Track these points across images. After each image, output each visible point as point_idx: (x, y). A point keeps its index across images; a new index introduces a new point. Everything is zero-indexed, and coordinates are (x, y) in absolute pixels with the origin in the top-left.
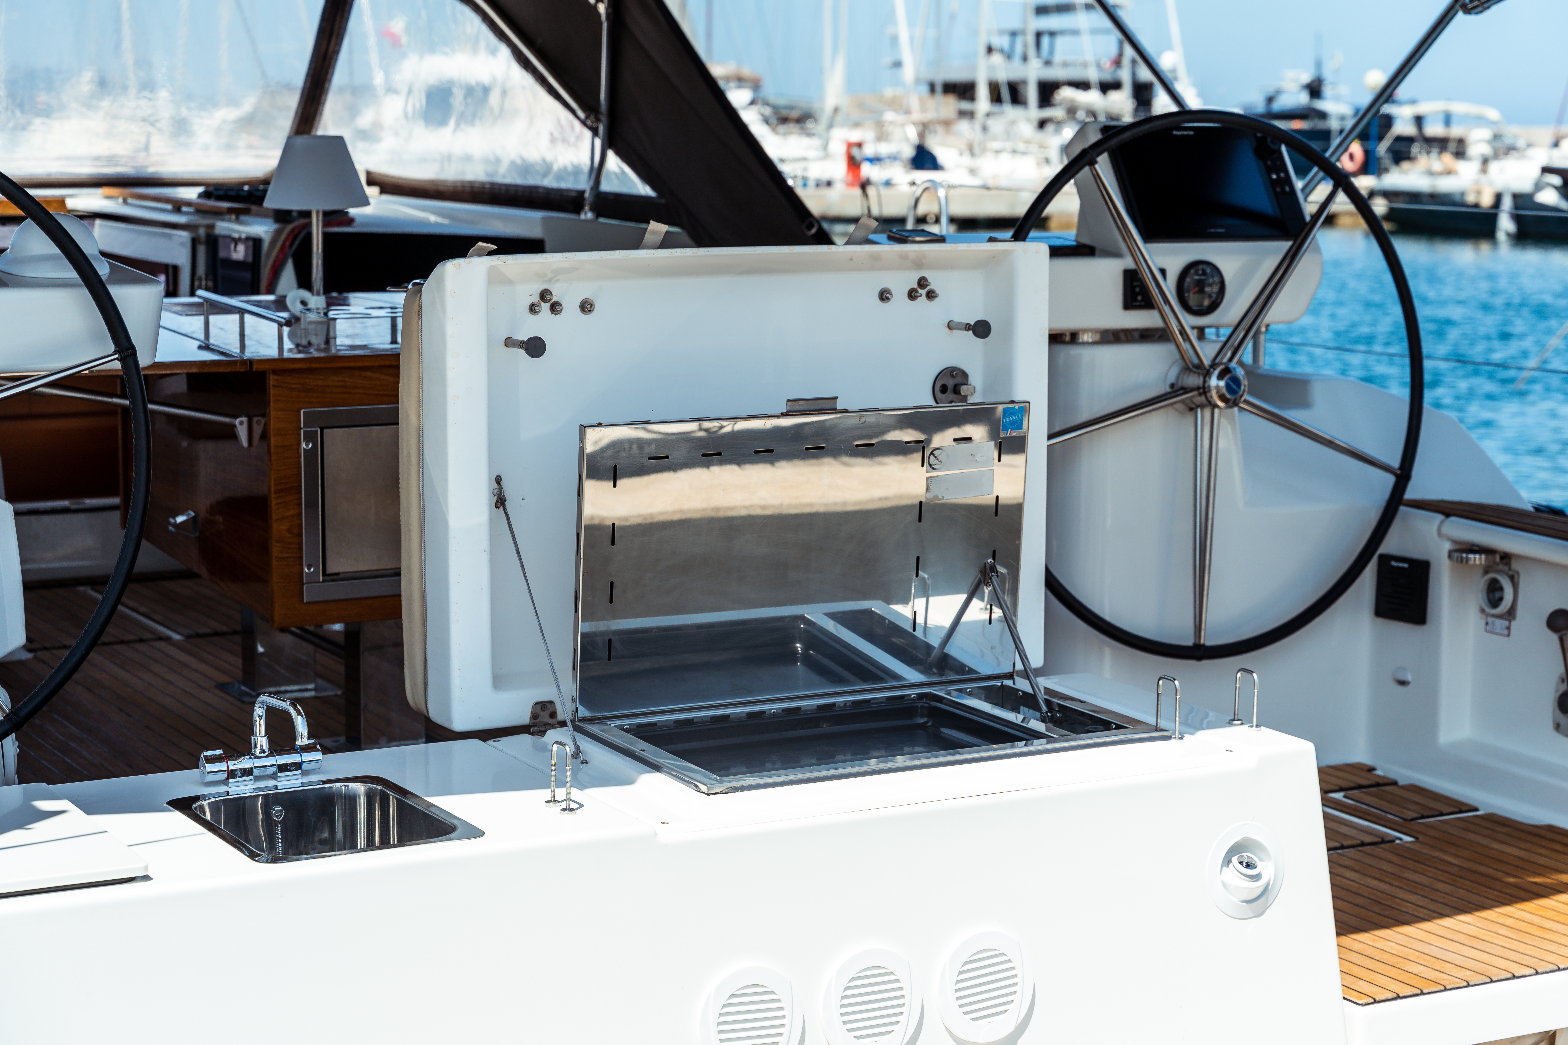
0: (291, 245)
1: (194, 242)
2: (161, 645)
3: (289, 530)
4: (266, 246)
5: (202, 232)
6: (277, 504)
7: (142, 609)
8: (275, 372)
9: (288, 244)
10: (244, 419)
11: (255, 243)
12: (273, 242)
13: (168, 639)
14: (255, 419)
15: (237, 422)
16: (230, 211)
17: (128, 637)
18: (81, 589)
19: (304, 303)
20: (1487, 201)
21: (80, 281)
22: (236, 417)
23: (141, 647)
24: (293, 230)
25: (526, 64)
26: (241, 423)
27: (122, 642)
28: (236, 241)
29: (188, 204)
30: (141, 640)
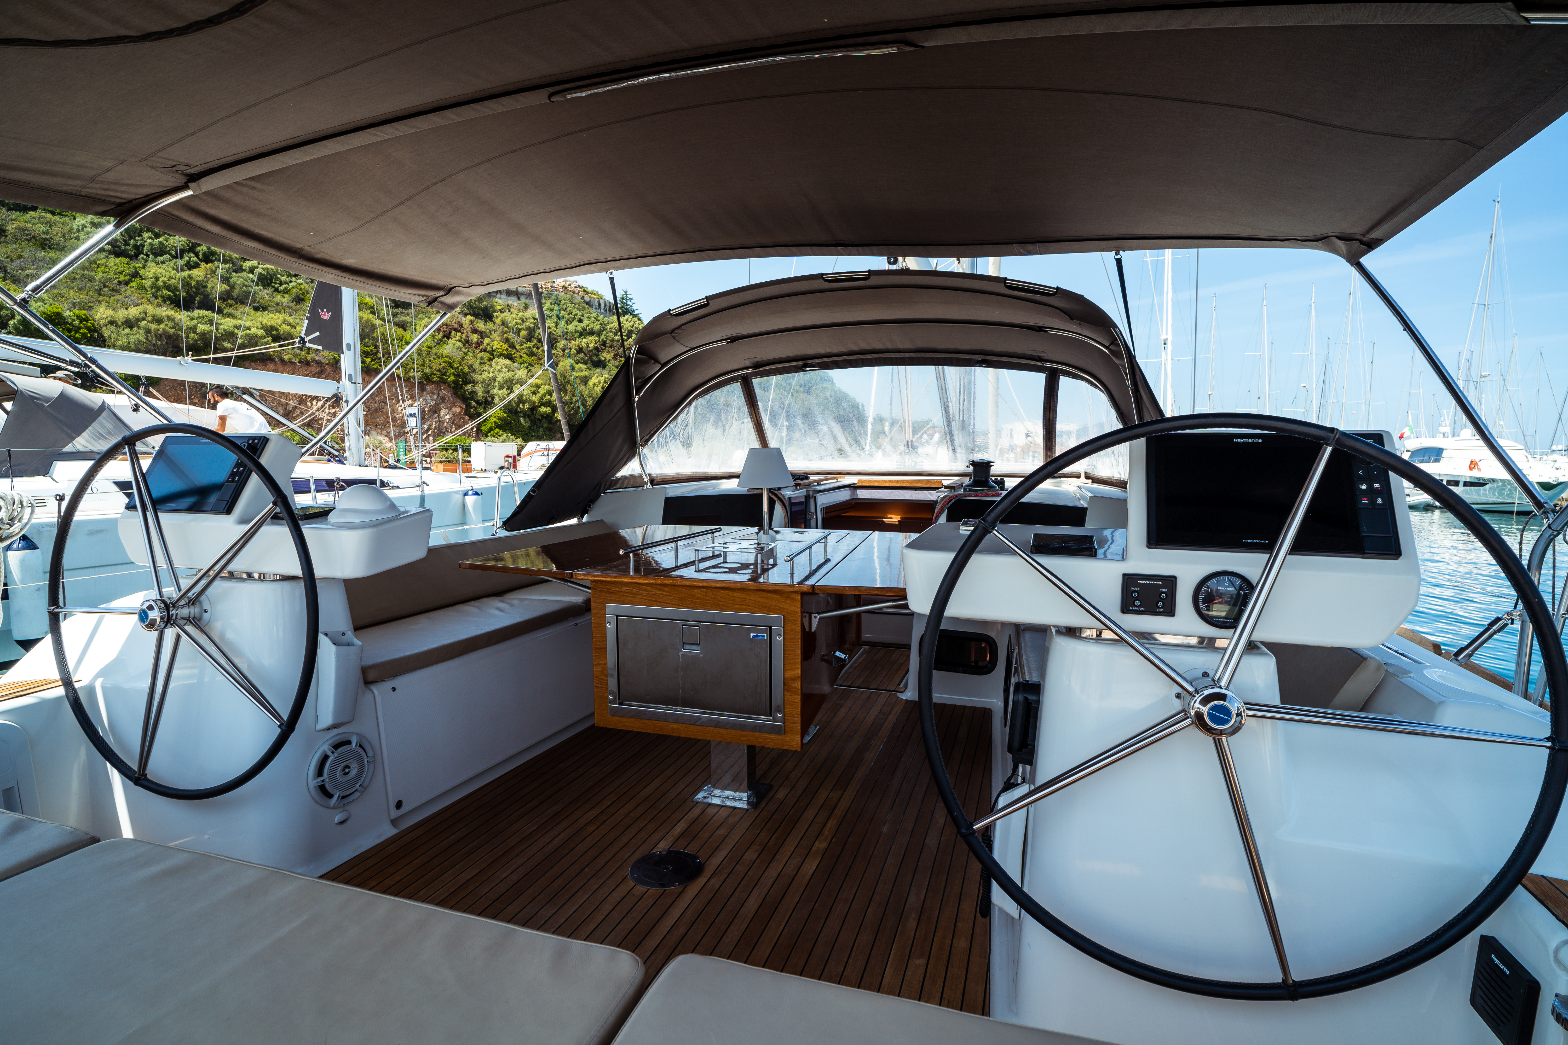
3: (601, 672)
6: (595, 656)
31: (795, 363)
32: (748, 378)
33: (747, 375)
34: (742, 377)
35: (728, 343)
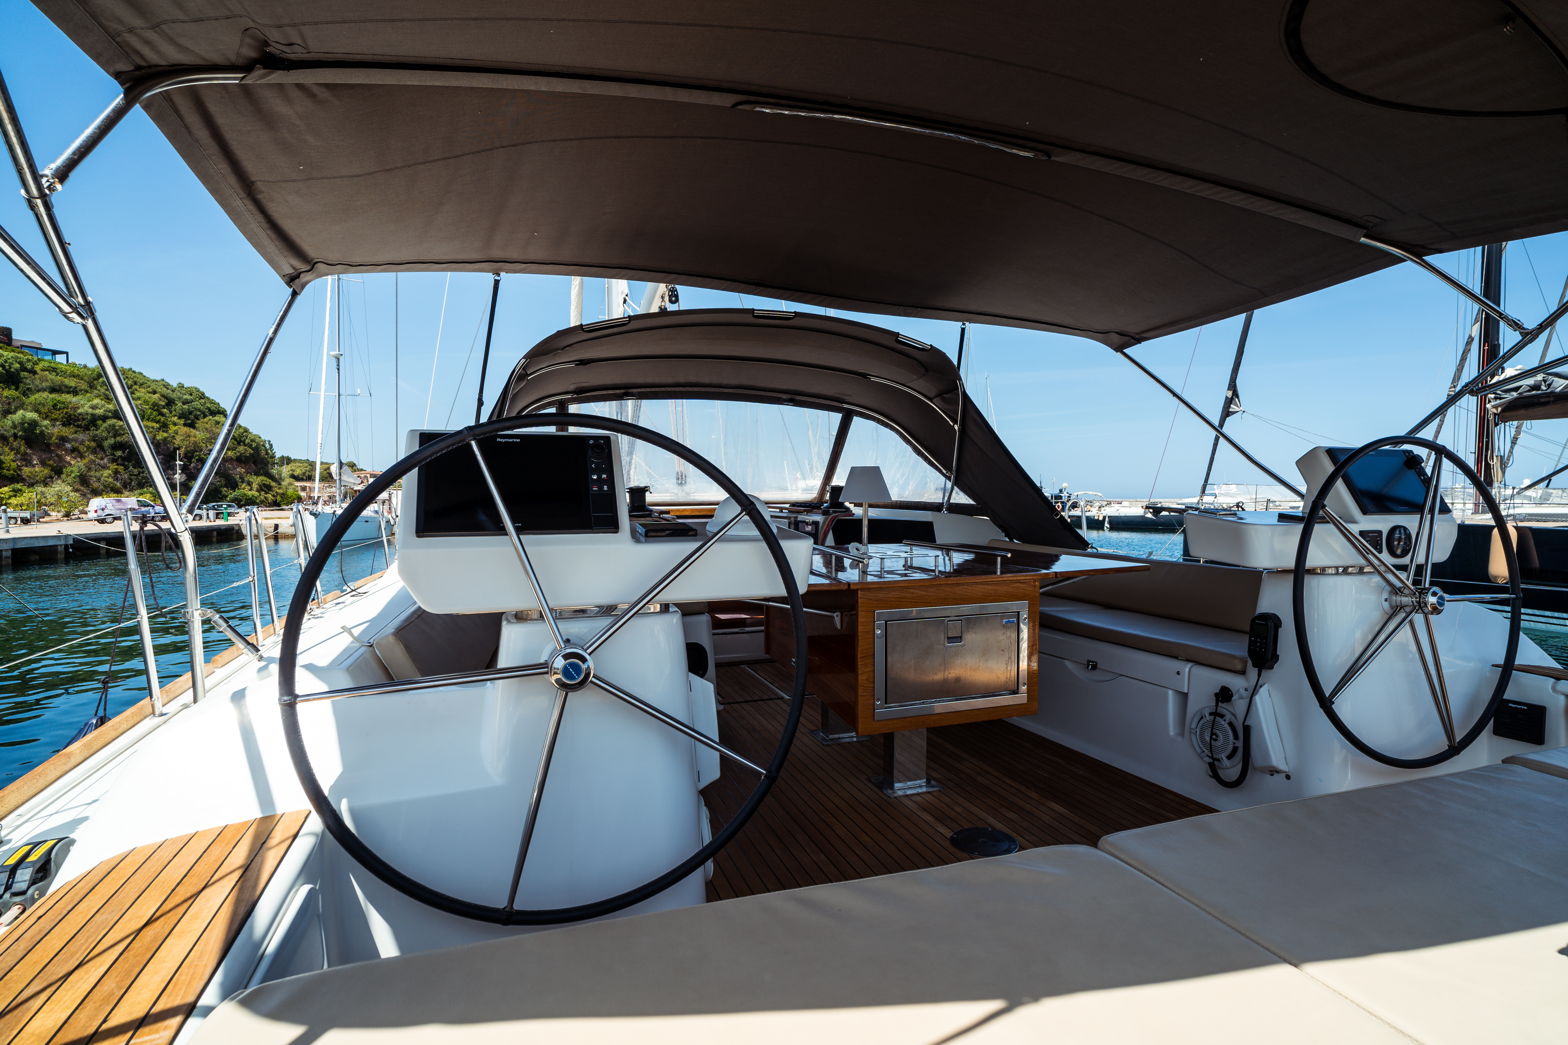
0: (831, 524)
1: (789, 523)
2: (779, 702)
3: (867, 680)
4: (821, 524)
5: (792, 519)
6: (861, 665)
7: (769, 679)
8: (862, 590)
9: (830, 524)
10: (839, 614)
11: (815, 524)
12: (824, 523)
13: (782, 698)
14: (844, 613)
15: (835, 615)
16: (805, 511)
17: (765, 697)
18: (742, 666)
19: (857, 549)
20: (1101, 518)
21: (761, 538)
22: (835, 612)
23: (770, 703)
24: (832, 518)
25: (919, 453)
26: (837, 616)
27: (762, 700)
28: (807, 524)
29: (786, 509)
30: (770, 699)
31: (618, 391)
32: (565, 404)
33: (564, 401)
34: (559, 402)
35: (576, 365)
